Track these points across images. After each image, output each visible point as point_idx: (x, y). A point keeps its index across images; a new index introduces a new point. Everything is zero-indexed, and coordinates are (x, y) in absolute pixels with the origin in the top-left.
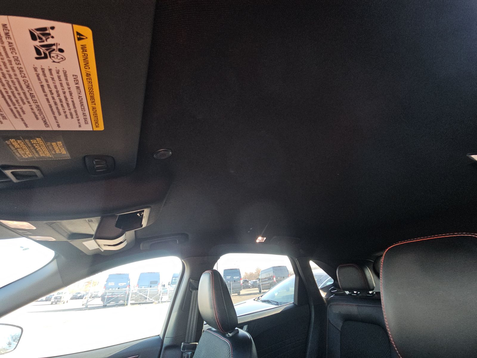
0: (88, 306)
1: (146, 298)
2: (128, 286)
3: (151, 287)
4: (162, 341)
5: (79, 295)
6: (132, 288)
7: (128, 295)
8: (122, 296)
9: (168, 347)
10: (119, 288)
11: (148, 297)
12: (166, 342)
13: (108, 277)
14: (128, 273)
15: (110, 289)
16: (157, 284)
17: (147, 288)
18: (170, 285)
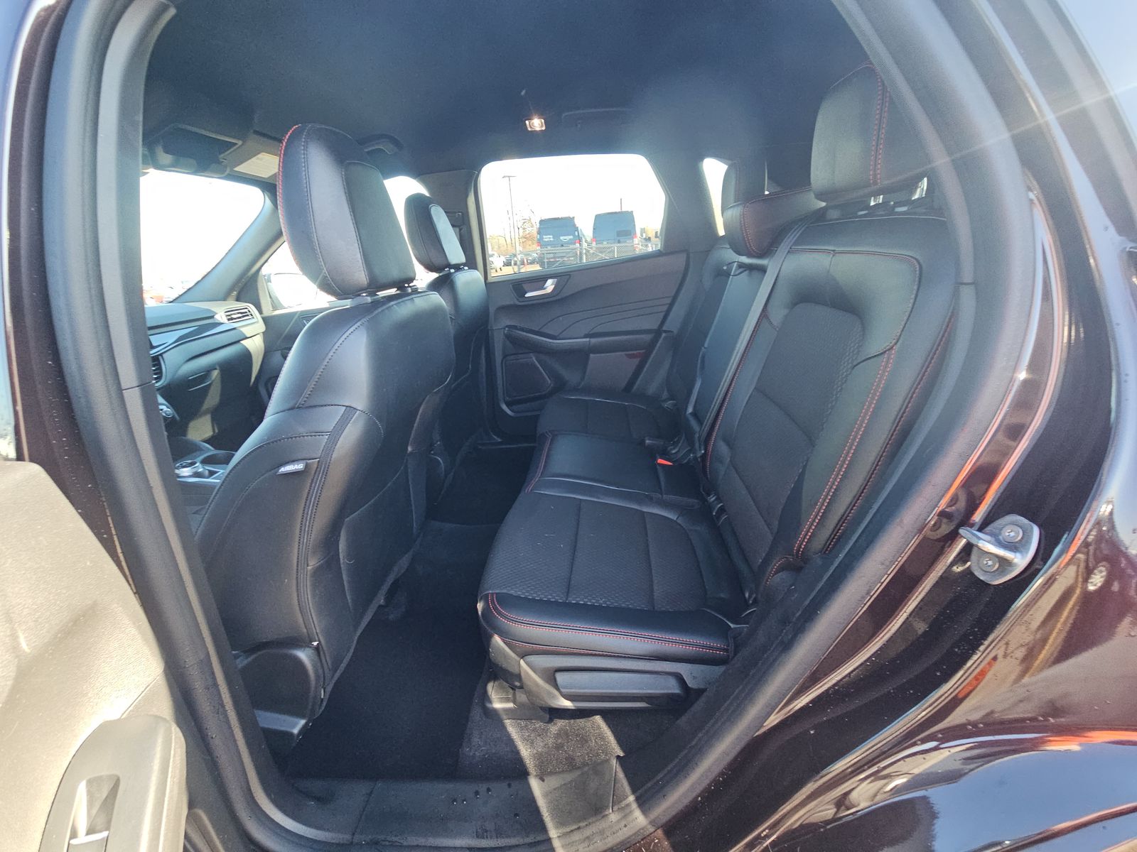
2: (577, 241)
10: (562, 246)
14: (572, 216)
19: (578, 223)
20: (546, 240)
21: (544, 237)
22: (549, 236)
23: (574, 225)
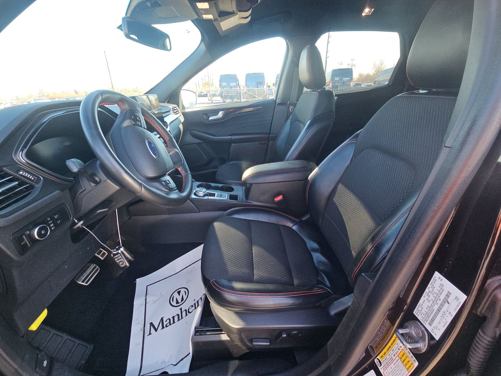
0: (214, 102)
1: (255, 97)
2: (238, 86)
3: (257, 87)
4: (276, 101)
5: (203, 94)
6: (242, 88)
7: (240, 94)
8: (235, 94)
9: (279, 104)
10: (231, 88)
11: (256, 96)
12: (278, 101)
13: (220, 78)
14: (235, 74)
15: (225, 89)
16: (263, 85)
17: (255, 88)
18: (275, 86)
19: (238, 77)
20: (223, 85)
21: (223, 83)
22: (225, 83)
23: (237, 78)
